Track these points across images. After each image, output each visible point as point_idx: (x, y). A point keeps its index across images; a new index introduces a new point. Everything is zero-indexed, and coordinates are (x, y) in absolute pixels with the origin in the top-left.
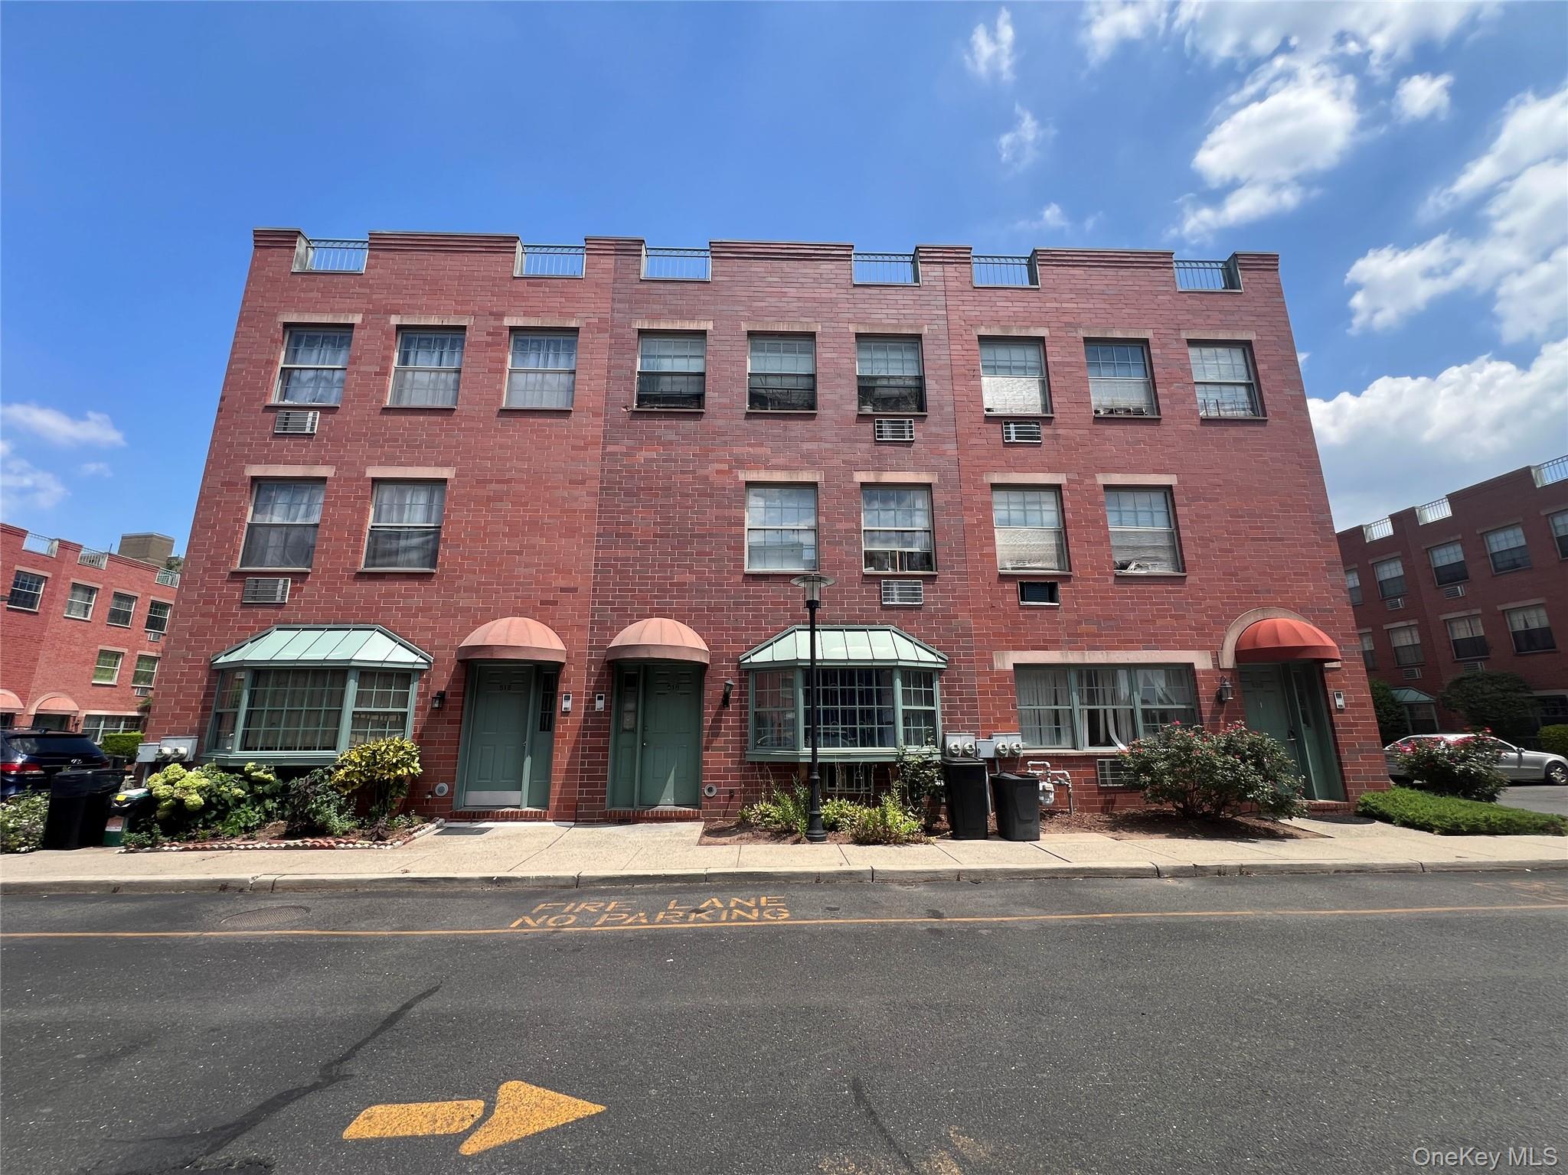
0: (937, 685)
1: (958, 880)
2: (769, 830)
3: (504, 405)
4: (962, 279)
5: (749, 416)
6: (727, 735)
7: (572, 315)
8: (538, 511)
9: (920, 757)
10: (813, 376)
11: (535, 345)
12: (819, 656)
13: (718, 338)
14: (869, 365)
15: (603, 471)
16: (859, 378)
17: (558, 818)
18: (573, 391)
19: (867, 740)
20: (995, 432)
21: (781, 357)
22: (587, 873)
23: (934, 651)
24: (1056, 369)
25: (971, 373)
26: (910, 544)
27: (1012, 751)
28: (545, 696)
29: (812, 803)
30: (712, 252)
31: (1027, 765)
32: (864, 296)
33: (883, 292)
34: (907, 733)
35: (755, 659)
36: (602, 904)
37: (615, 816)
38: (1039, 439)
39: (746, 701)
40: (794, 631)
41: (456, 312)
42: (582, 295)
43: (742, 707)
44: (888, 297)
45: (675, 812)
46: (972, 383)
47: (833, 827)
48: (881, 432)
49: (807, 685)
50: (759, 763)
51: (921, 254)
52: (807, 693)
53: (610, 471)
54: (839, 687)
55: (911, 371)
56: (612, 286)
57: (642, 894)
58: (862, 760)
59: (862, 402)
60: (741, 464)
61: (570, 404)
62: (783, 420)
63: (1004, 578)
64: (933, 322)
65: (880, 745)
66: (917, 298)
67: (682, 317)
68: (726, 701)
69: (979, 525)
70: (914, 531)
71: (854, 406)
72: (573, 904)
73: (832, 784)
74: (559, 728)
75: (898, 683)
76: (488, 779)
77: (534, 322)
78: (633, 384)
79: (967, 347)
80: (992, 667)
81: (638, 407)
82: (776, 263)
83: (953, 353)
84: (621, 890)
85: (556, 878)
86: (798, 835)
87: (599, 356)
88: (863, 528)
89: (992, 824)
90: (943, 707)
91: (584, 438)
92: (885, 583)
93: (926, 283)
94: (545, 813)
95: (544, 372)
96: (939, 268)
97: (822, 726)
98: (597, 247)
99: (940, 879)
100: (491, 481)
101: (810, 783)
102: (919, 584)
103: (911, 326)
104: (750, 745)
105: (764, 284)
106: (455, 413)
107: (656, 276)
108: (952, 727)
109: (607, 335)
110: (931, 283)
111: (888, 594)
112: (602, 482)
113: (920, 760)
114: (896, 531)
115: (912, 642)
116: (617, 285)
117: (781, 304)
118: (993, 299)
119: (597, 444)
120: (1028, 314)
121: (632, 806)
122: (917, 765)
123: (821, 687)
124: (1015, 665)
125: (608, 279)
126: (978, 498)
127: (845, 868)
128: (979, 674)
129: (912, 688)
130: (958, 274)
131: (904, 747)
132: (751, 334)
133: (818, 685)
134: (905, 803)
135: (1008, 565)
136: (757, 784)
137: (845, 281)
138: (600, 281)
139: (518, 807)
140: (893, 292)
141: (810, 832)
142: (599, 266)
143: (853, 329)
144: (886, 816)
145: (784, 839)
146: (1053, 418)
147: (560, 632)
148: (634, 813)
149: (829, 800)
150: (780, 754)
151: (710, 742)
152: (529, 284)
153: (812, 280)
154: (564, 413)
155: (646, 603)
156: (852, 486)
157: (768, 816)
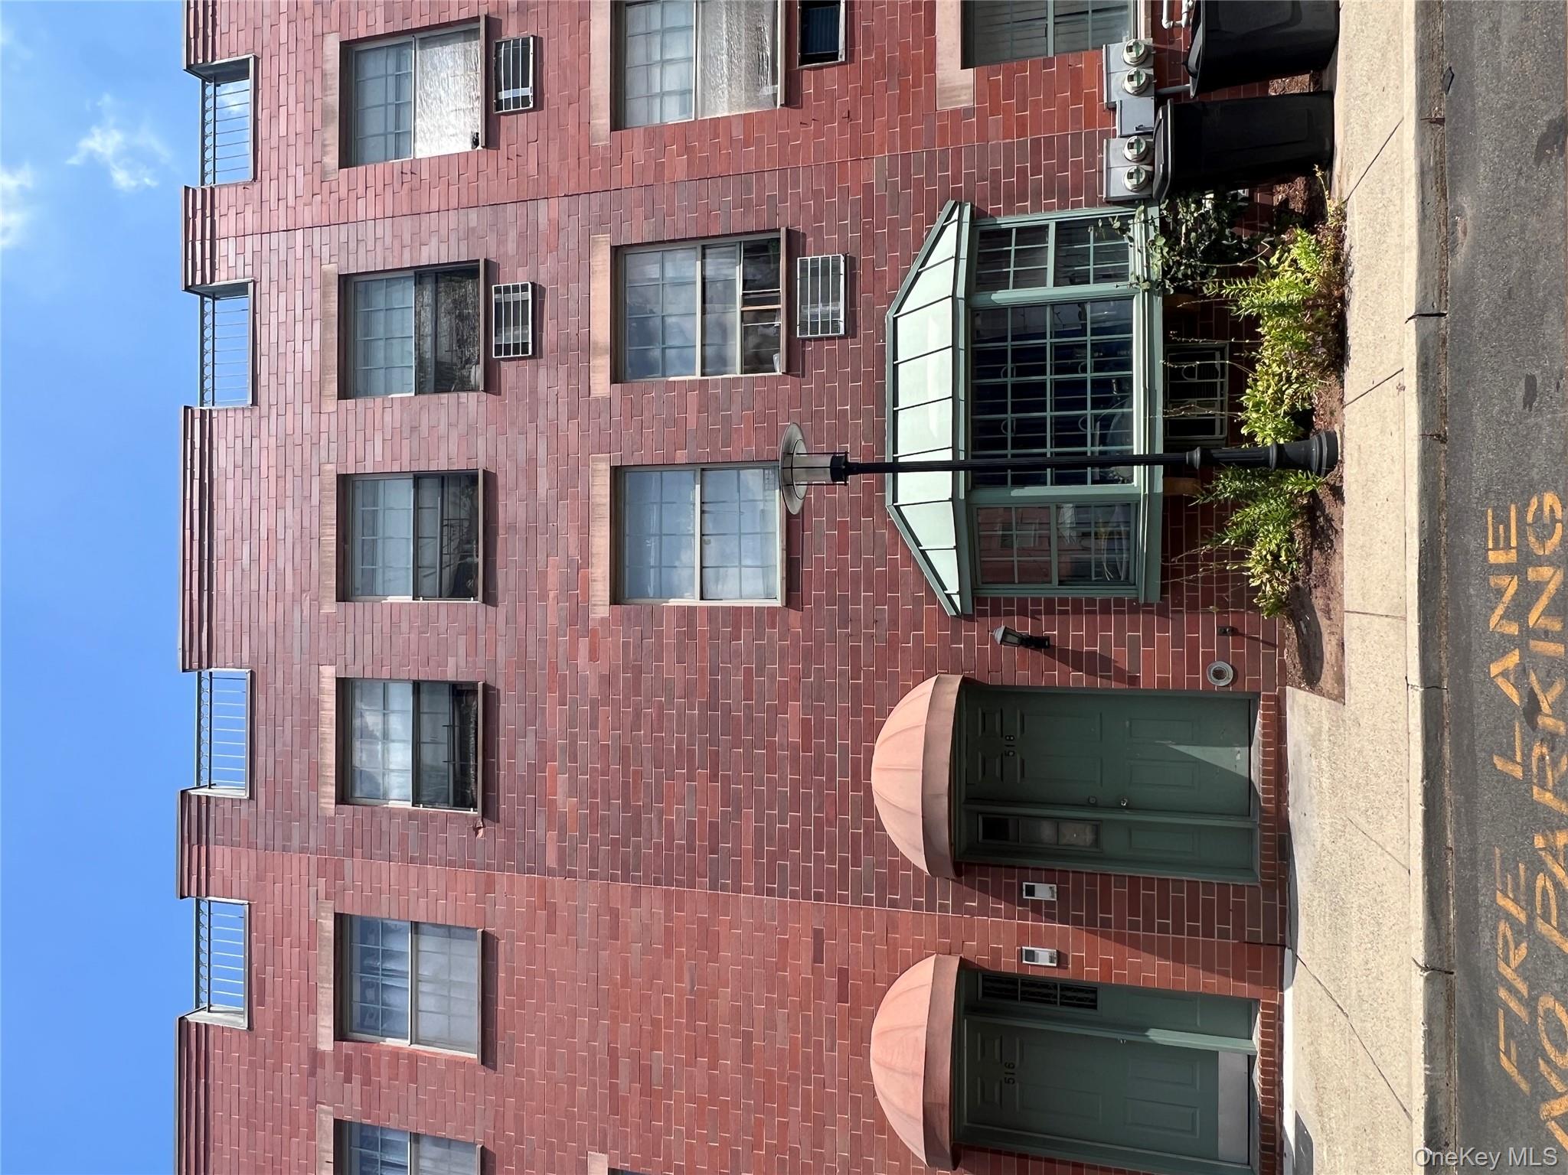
0: (1005, 221)
1: (1441, 121)
2: (1308, 553)
3: (474, 1056)
4: (241, 203)
5: (490, 599)
6: (1106, 641)
7: (314, 926)
8: (668, 1001)
9: (1153, 242)
10: (418, 478)
11: (370, 994)
12: (947, 456)
13: (350, 656)
14: (396, 373)
15: (592, 876)
16: (419, 391)
17: (1276, 981)
18: (450, 927)
19: (1116, 355)
20: (514, 127)
21: (384, 538)
22: (1418, 951)
23: (937, 227)
24: (398, 17)
25: (408, 177)
26: (729, 283)
27: (1140, 62)
28: (1029, 997)
29: (1255, 463)
30: (200, 666)
31: (1171, 29)
32: (273, 385)
33: (265, 350)
34: (1103, 277)
35: (953, 586)
36: (1503, 927)
37: (1273, 867)
38: (526, 42)
39: (1036, 601)
40: (897, 508)
41: (311, 1136)
42: (278, 909)
43: (1050, 611)
44: (274, 339)
45: (1265, 745)
46: (425, 175)
47: (1303, 420)
48: (516, 346)
49: (1005, 483)
50: (1164, 574)
51: (198, 281)
52: (1021, 481)
53: (594, 861)
54: (1010, 416)
55: (406, 295)
56: (261, 852)
57: (1473, 832)
58: (1160, 362)
59: (465, 386)
60: (578, 614)
61: (471, 933)
62: (496, 534)
63: (792, 97)
64: (317, 253)
65: (1129, 329)
66: (274, 285)
67: (311, 724)
68: (1037, 643)
69: (688, 150)
70: (703, 278)
71: (469, 399)
72: (1503, 993)
73: (1207, 426)
74: (1091, 973)
75: (1001, 297)
76: (1194, 1115)
77: (326, 996)
78: (433, 817)
79: (361, 190)
80: (967, 112)
81: (475, 807)
82: (219, 549)
83: (371, 215)
84: (1459, 879)
85: (1430, 1019)
86: (1323, 493)
87: (385, 876)
88: (698, 376)
89: (1300, 84)
90: (1050, 208)
91: (532, 909)
92: (804, 330)
93: (249, 269)
94: (1266, 1006)
95: (416, 980)
96: (222, 247)
97: (1089, 449)
98: (194, 878)
99: (1440, 164)
100: (614, 1088)
101: (1211, 466)
102: (804, 263)
103: (324, 295)
104: (1126, 594)
105: (255, 571)
106: (490, 1147)
107: (245, 770)
108: (1090, 186)
109: (348, 862)
110: (249, 260)
111: (825, 324)
112: (614, 878)
113: (1161, 241)
114: (704, 312)
115: (918, 275)
116: (261, 842)
117: (289, 540)
118: (274, 143)
119: (543, 886)
120: (301, 76)
121: (1250, 832)
122: (1171, 249)
123: (1009, 451)
124: (965, 65)
125: (248, 859)
126: (638, 152)
127: (1411, 380)
128: (983, 137)
129: (1012, 269)
130: (233, 211)
131: (1132, 279)
132: (344, 594)
133: (1005, 456)
134: (1251, 272)
135: (767, 90)
136: (1207, 580)
137: (248, 422)
138: (253, 873)
139: (1251, 1060)
140: (265, 329)
141: (1315, 466)
142: (227, 873)
143: (331, 404)
144: (1282, 305)
145: (1329, 520)
146: (487, 17)
147: (898, 966)
148: (1266, 829)
149: (1244, 431)
150: (1145, 531)
151: (1120, 675)
152: (261, 1003)
153: (247, 483)
154: (488, 944)
155: (844, 797)
156: (616, 402)
157: (1276, 557)
